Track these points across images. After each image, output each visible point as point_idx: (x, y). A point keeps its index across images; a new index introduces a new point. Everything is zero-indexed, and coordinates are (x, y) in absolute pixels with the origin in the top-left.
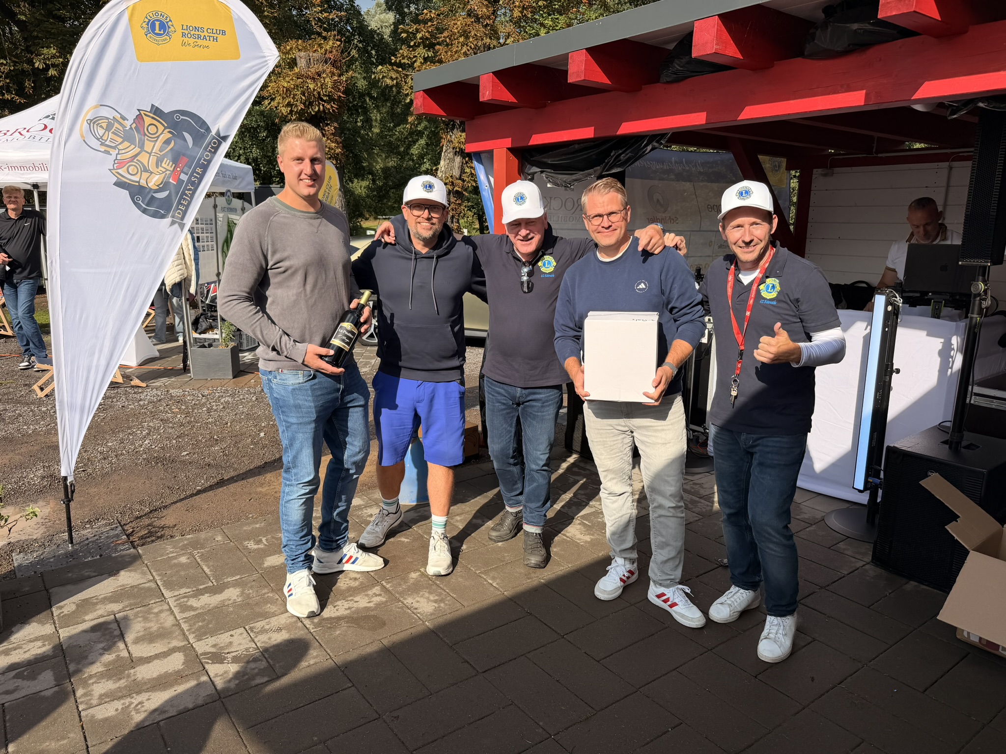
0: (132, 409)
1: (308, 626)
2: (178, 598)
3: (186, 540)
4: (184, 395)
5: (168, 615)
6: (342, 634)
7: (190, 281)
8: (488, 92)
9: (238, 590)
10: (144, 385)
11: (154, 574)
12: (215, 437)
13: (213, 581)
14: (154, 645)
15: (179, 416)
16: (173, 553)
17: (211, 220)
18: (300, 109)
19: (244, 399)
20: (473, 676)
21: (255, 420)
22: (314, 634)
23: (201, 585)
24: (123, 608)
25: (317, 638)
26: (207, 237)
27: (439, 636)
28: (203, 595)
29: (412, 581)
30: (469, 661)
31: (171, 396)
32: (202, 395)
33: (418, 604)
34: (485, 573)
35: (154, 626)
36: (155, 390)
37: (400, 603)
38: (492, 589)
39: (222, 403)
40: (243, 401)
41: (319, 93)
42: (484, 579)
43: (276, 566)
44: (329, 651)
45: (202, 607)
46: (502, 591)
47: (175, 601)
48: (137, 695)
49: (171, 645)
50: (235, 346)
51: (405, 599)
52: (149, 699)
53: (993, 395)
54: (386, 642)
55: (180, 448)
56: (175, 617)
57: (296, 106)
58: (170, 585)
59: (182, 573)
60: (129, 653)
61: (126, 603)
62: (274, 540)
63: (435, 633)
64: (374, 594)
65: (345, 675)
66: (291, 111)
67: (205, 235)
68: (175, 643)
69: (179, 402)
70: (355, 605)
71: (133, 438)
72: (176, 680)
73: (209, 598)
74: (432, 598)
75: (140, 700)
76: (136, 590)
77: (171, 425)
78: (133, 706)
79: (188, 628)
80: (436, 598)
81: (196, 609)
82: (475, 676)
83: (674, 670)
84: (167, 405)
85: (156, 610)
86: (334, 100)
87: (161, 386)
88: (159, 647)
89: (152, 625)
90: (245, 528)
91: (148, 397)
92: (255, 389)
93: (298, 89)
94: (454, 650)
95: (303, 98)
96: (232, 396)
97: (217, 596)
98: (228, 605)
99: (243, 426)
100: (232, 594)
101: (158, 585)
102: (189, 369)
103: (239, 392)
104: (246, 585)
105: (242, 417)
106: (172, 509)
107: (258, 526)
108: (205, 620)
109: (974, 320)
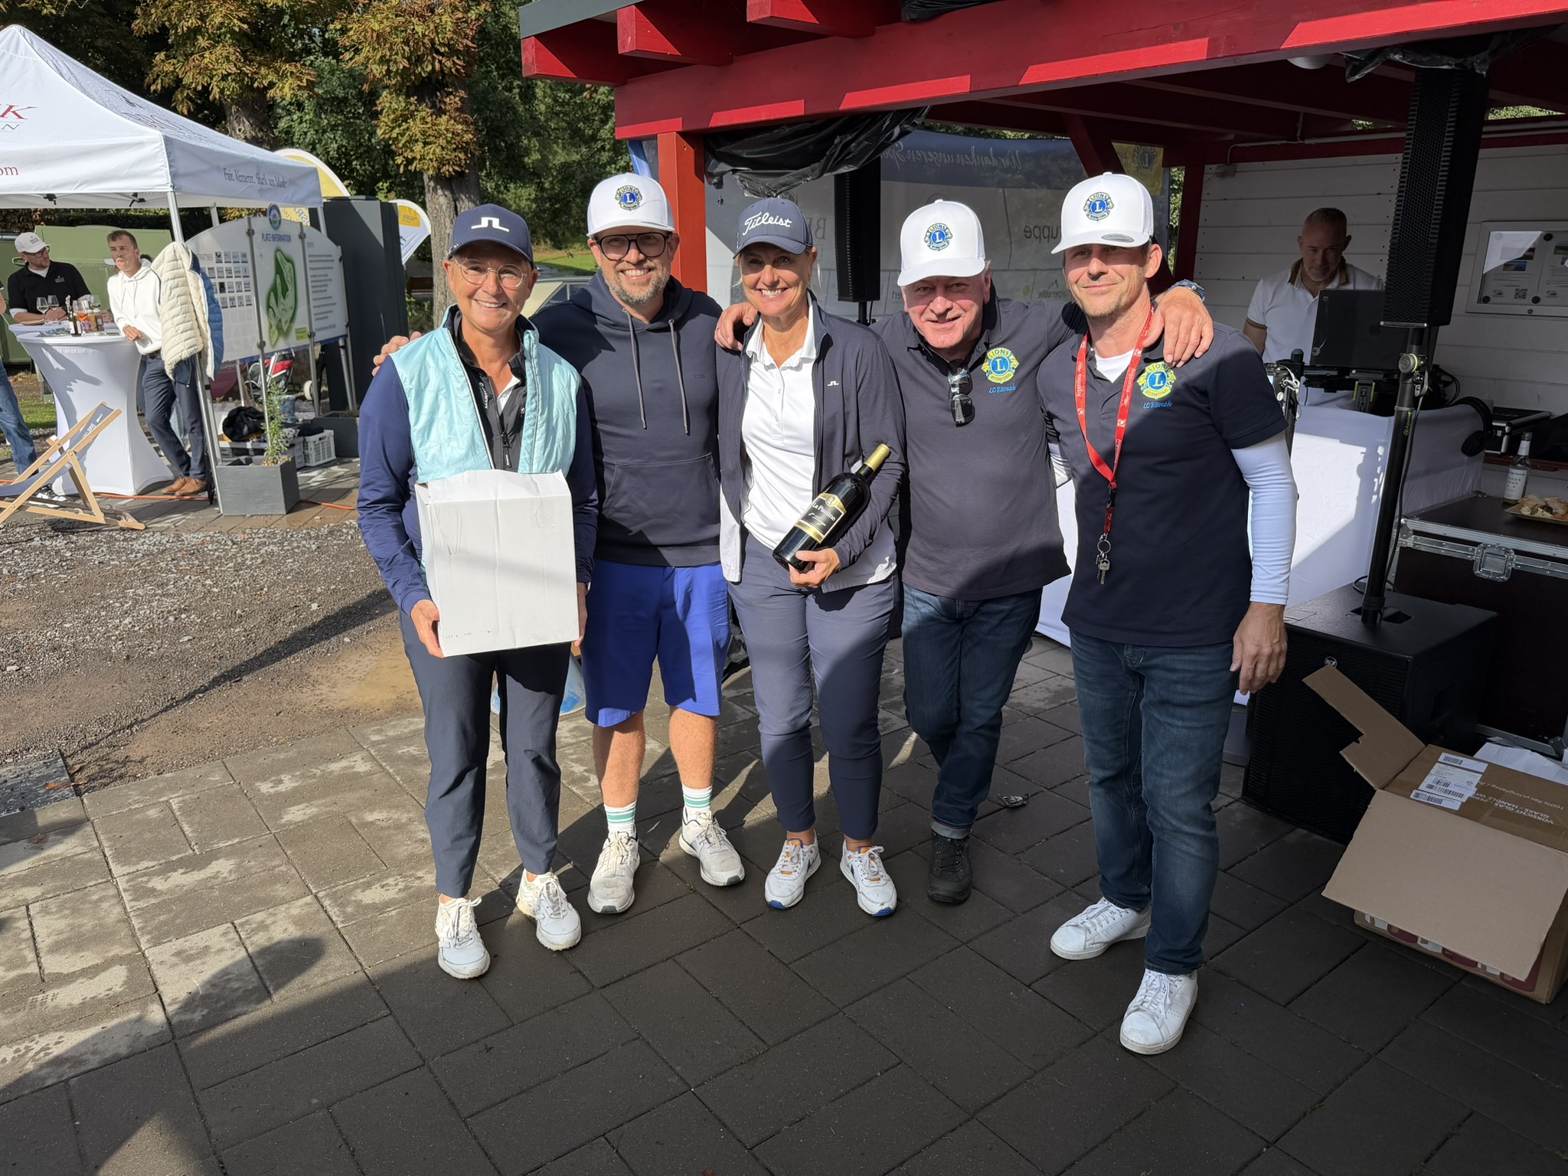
0: (116, 566)
1: (334, 919)
2: (132, 876)
3: (162, 781)
4: (203, 542)
5: (113, 905)
6: (385, 931)
7: (207, 356)
8: (630, 38)
9: (232, 862)
10: (141, 526)
11: (102, 837)
12: (239, 611)
13: (195, 847)
14: (82, 954)
16: (139, 802)
17: (244, 255)
18: (401, 67)
19: (298, 547)
20: (584, 995)
21: (308, 581)
22: (342, 931)
23: (174, 854)
24: (43, 894)
25: (346, 937)
26: (238, 284)
28: (175, 870)
30: (580, 970)
31: (183, 544)
32: (232, 541)
35: (87, 923)
36: (158, 534)
39: (261, 555)
40: (296, 550)
41: (432, 41)
43: (300, 822)
44: (361, 959)
45: (171, 891)
47: (128, 882)
48: (40, 1036)
49: (111, 954)
50: (287, 462)
52: (59, 1043)
53: (1442, 534)
55: (180, 630)
56: (125, 908)
57: (396, 62)
58: (123, 857)
59: (148, 836)
60: (40, 968)
61: (49, 885)
62: (303, 779)
65: (381, 996)
66: (388, 72)
67: (234, 280)
68: (116, 950)
69: (193, 553)
70: (417, 883)
71: (106, 615)
72: (108, 1010)
73: (184, 875)
75: (44, 1045)
76: (68, 864)
78: (31, 1054)
79: (142, 925)
81: (161, 893)
82: (588, 993)
83: (904, 976)
84: (173, 560)
85: (95, 897)
86: (457, 53)
87: (169, 527)
88: (89, 958)
89: (85, 921)
90: (261, 760)
91: (146, 547)
92: (320, 530)
93: (397, 35)
95: (407, 48)
96: (280, 542)
97: (197, 871)
98: (212, 888)
99: (287, 592)
100: (223, 867)
101: (105, 856)
102: (216, 500)
103: (292, 536)
104: (247, 853)
105: (289, 577)
106: (150, 730)
107: (282, 756)
108: (171, 911)
109: (1403, 415)
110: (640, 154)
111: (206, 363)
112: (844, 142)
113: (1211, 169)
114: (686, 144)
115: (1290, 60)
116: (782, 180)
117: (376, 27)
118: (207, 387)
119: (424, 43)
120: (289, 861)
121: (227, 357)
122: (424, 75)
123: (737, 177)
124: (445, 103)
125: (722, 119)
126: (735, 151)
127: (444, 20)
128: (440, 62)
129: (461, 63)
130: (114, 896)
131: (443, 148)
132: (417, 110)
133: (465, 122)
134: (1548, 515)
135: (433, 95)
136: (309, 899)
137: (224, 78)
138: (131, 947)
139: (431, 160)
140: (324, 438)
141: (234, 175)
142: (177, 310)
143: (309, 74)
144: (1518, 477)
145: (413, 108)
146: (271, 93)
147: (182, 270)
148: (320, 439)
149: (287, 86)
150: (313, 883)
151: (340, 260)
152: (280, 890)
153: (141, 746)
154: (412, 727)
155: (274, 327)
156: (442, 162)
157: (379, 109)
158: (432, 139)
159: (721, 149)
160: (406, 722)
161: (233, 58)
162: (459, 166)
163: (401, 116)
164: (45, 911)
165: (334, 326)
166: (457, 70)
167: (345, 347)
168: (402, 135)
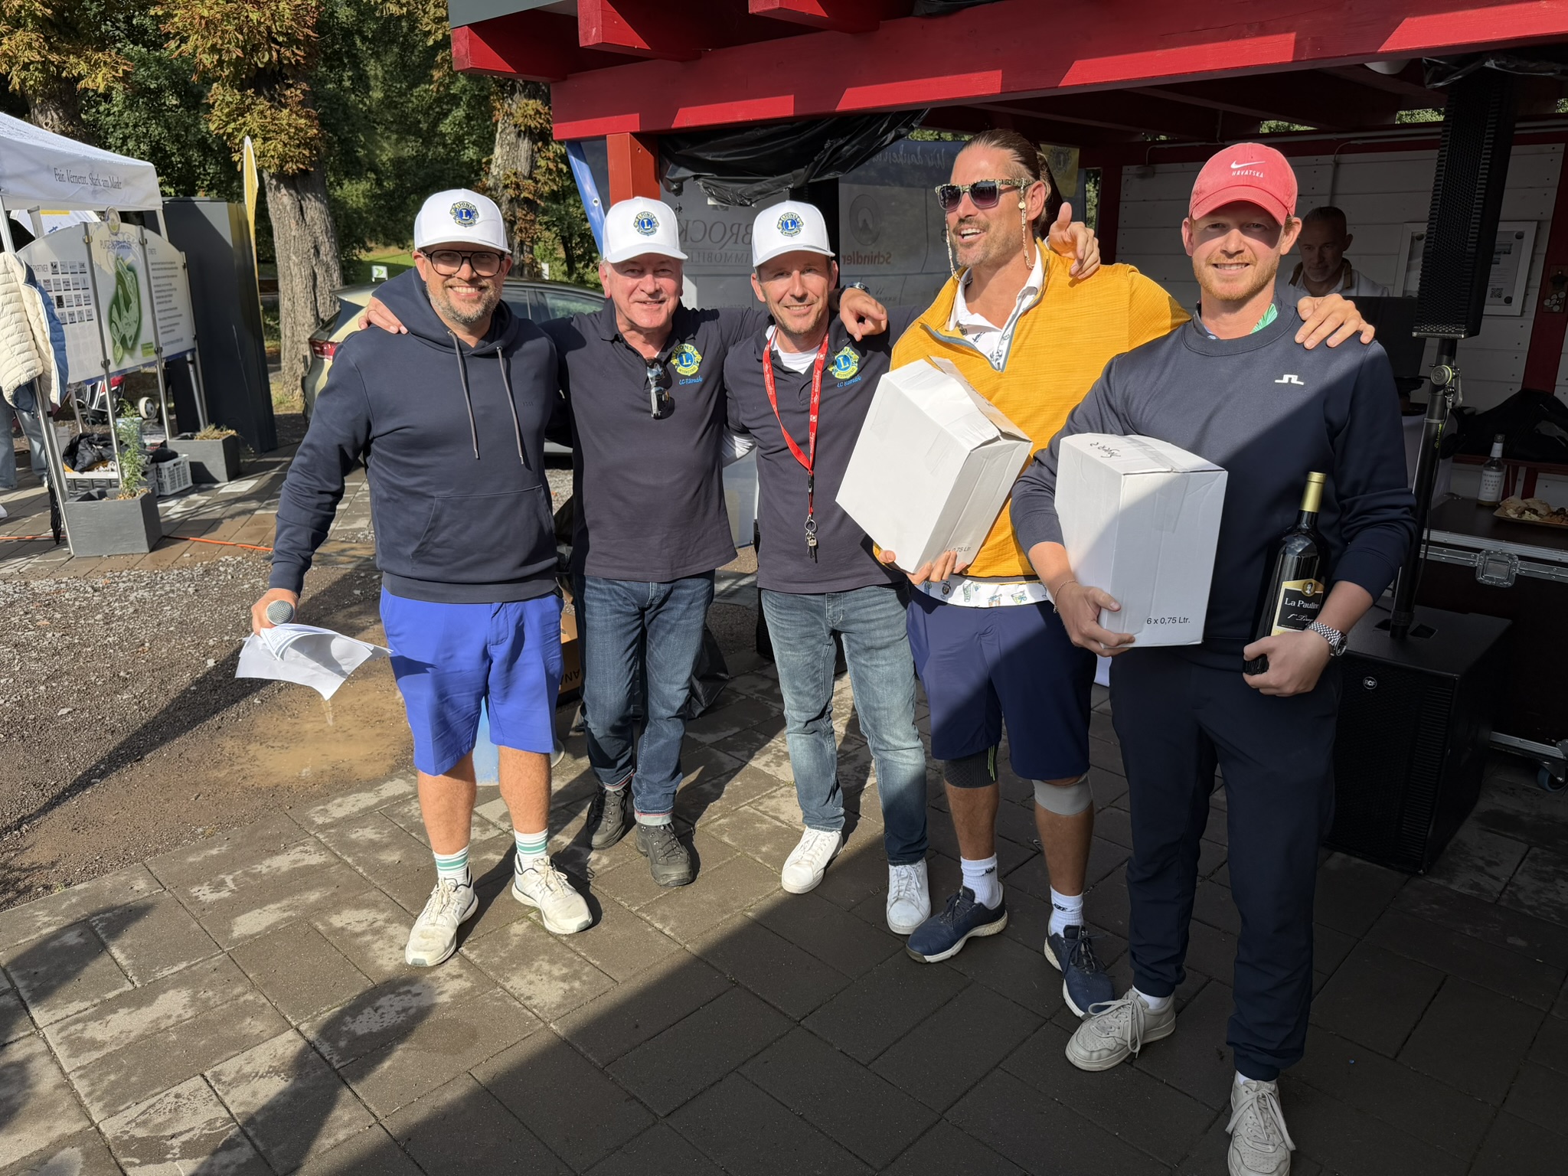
2: (64, 1024)
3: (74, 894)
4: (58, 591)
5: (45, 1066)
6: (394, 1068)
7: (50, 380)
8: (594, 30)
9: (184, 993)
12: (122, 674)
13: (134, 979)
14: (17, 1137)
15: (49, 635)
16: (50, 925)
17: (83, 265)
18: (234, 57)
19: (173, 591)
20: (648, 1127)
22: (342, 1073)
23: (109, 991)
25: (348, 1081)
26: (77, 297)
27: (577, 1051)
28: (115, 1012)
29: (515, 941)
30: (637, 1095)
31: (34, 594)
32: (93, 587)
33: (532, 987)
34: (647, 909)
35: (16, 1094)
36: (1, 583)
37: (499, 990)
38: (663, 941)
39: (131, 603)
40: (171, 595)
41: (269, 28)
42: (647, 922)
43: (257, 934)
44: (373, 1108)
45: (115, 1040)
46: (682, 942)
47: (59, 1032)
49: (54, 1135)
50: (147, 495)
51: (508, 979)
54: (480, 1075)
55: (54, 701)
56: (61, 1068)
57: (228, 51)
58: (45, 998)
62: (248, 879)
63: (569, 1044)
64: (449, 975)
65: (409, 1155)
66: (220, 62)
67: (73, 293)
68: (62, 1127)
69: (49, 604)
70: (415, 1001)
73: (128, 1018)
74: (556, 972)
77: (34, 655)
79: (88, 1090)
80: (565, 971)
81: (101, 1045)
82: (653, 1125)
83: (996, 1066)
84: (26, 613)
85: (19, 1057)
86: (298, 43)
87: (12, 574)
88: (29, 1140)
89: (13, 1090)
90: (191, 859)
92: (193, 570)
93: (229, 22)
94: (608, 1075)
95: (240, 37)
96: (150, 586)
97: (144, 1010)
98: (166, 1030)
99: (174, 647)
100: (174, 1004)
101: (22, 1000)
102: (65, 539)
103: (162, 578)
104: (200, 981)
105: (172, 629)
106: (43, 828)
107: (215, 852)
108: (121, 1067)
109: (1434, 429)
110: (581, 156)
111: (49, 388)
112: (835, 146)
113: (1129, 171)
114: (640, 145)
115: (1367, 64)
116: (757, 187)
117: (206, 13)
118: (49, 414)
119: (259, 32)
120: (253, 987)
121: (71, 380)
122: (260, 65)
123: (701, 184)
124: (285, 95)
125: (688, 117)
126: (702, 155)
127: (281, 8)
128: (278, 52)
129: (302, 54)
130: (43, 1054)
131: (285, 145)
132: (255, 104)
133: (308, 116)
134: (1535, 518)
135: (271, 88)
136: (290, 1034)
137: (26, 67)
138: (79, 1120)
139: (272, 157)
140: (179, 463)
141: (65, 175)
142: (11, 328)
143: (125, 64)
144: (1494, 479)
145: (249, 101)
146: (82, 85)
147: (14, 284)
148: (175, 465)
149: (100, 76)
150: (290, 1013)
151: (184, 267)
152: (254, 1026)
153: (37, 850)
154: (362, 805)
155: (118, 344)
156: (284, 159)
157: (211, 102)
158: (271, 134)
159: (679, 152)
160: (352, 798)
161: (36, 44)
162: (304, 164)
163: (237, 109)
165: (182, 340)
166: (297, 60)
167: (193, 362)
168: (239, 130)
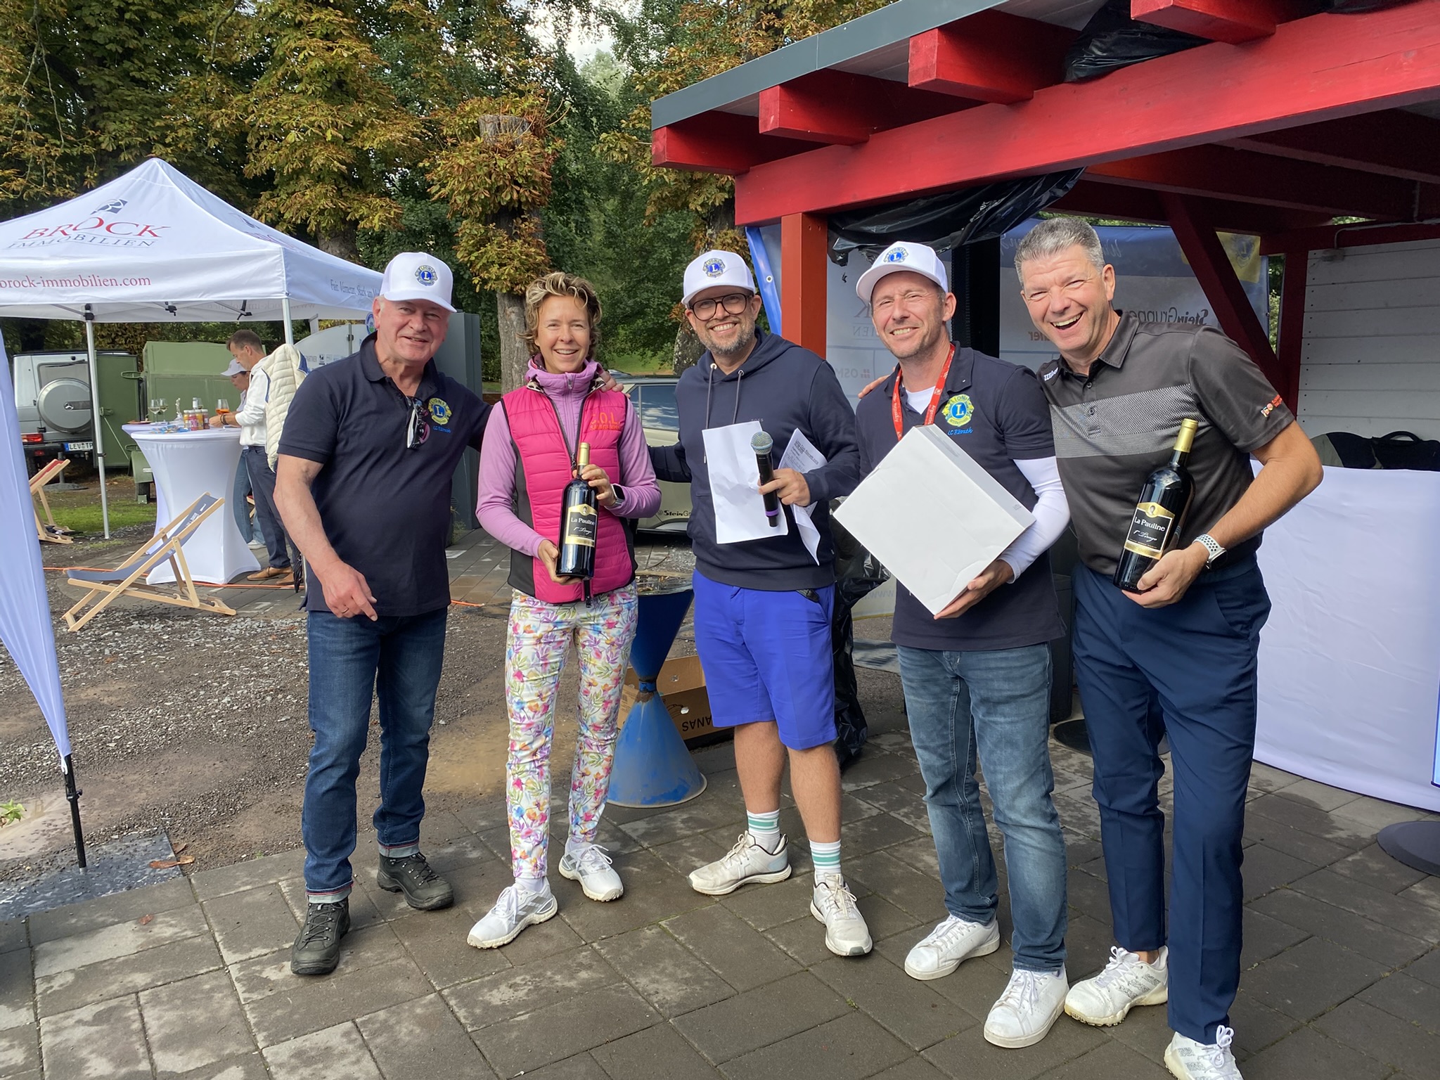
0: (211, 648)
1: (463, 1021)
2: (244, 965)
3: (269, 862)
5: (226, 996)
8: (772, 118)
10: (233, 612)
11: (211, 921)
14: (196, 1051)
16: (247, 885)
18: (483, 197)
22: (473, 1035)
24: (153, 981)
25: (478, 1043)
29: (644, 944)
31: (273, 629)
33: (656, 985)
34: (773, 931)
35: (200, 1015)
36: (249, 619)
37: (625, 983)
41: (512, 174)
42: (773, 943)
46: (806, 965)
47: (241, 970)
49: (226, 1052)
51: (634, 976)
55: (276, 709)
56: (239, 1000)
57: (478, 193)
58: (235, 943)
59: (259, 919)
60: (152, 1064)
61: (158, 971)
66: (471, 201)
68: (231, 1048)
71: (205, 694)
74: (680, 975)
76: (178, 949)
77: (266, 674)
79: (257, 1020)
80: (688, 975)
81: (274, 986)
84: (265, 643)
85: (207, 987)
86: (534, 183)
87: (258, 614)
89: (198, 1013)
91: (238, 631)
93: (480, 169)
94: (721, 1074)
95: (488, 180)
101: (216, 941)
106: (253, 809)
110: (759, 239)
112: (990, 208)
113: (1314, 256)
114: (811, 225)
117: (463, 163)
119: (504, 176)
120: (408, 954)
122: (503, 203)
123: (865, 253)
124: (520, 228)
127: (523, 155)
128: (518, 192)
129: (537, 193)
130: (226, 986)
131: (516, 269)
132: (495, 236)
133: (538, 245)
135: (509, 221)
136: (433, 997)
138: (248, 1044)
139: (505, 279)
141: (339, 286)
143: (397, 207)
145: (491, 233)
146: (361, 224)
147: (290, 369)
149: (377, 217)
150: (435, 979)
152: (401, 986)
153: (246, 826)
156: (515, 282)
157: (460, 235)
158: (507, 261)
159: (847, 228)
161: (330, 194)
163: (480, 241)
164: (155, 1001)
168: (480, 258)
